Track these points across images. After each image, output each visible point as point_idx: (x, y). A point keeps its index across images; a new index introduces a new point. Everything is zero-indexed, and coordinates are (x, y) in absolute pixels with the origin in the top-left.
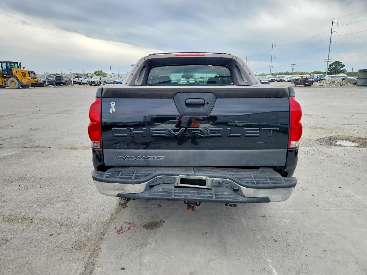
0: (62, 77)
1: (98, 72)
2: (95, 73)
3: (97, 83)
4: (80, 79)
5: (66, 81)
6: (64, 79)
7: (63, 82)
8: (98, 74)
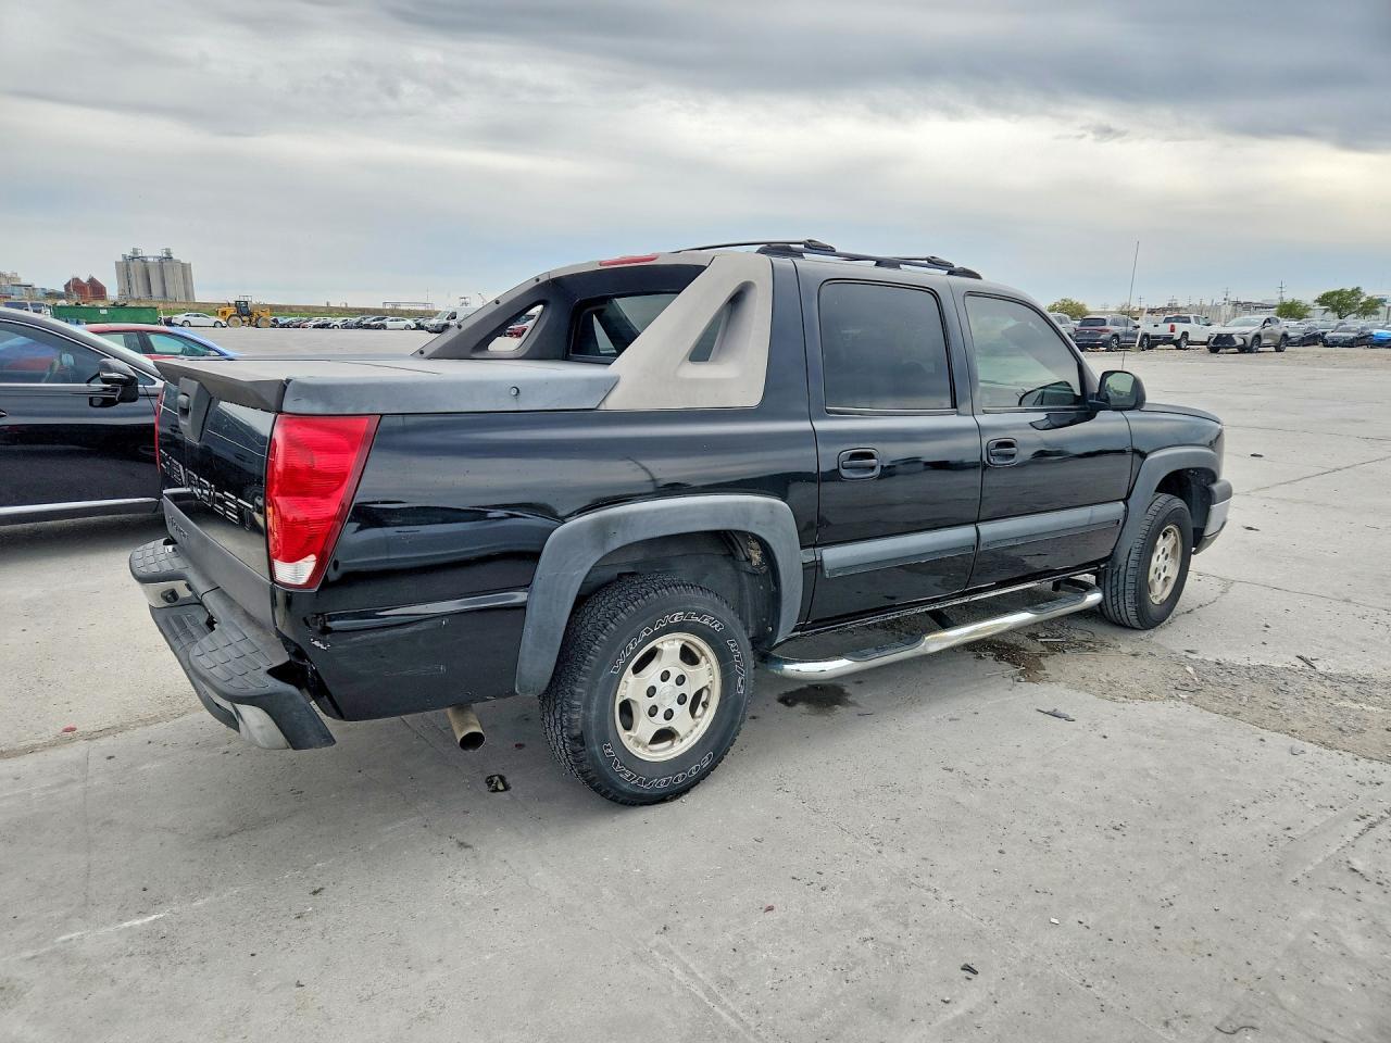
0: (1103, 322)
1: (1340, 293)
2: (1324, 300)
3: (1239, 342)
4: (1180, 328)
5: (1116, 336)
6: (1108, 327)
7: (1101, 340)
8: (1338, 302)
